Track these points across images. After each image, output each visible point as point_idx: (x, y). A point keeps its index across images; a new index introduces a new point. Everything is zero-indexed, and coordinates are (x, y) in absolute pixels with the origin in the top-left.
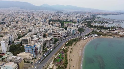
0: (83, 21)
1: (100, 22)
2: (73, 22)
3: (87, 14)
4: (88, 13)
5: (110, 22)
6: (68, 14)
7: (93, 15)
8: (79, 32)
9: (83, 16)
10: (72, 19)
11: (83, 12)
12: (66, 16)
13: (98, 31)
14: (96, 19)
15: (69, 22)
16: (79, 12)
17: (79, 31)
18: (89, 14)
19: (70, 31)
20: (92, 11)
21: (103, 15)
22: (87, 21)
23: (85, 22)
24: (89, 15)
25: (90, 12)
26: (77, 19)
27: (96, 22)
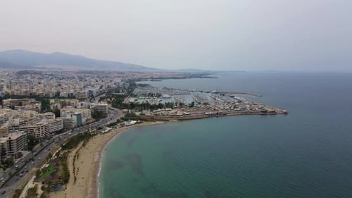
0: (104, 95)
1: (145, 95)
2: (77, 97)
3: (115, 77)
4: (116, 75)
5: (165, 96)
6: (60, 77)
7: (130, 81)
8: (94, 120)
9: (103, 84)
10: (72, 91)
11: (102, 72)
12: (54, 82)
13: (138, 114)
14: (136, 89)
15: (63, 98)
16: (91, 72)
17: (93, 116)
18: (119, 77)
19: (70, 118)
20: (128, 70)
21: (153, 79)
22: (113, 96)
23: (109, 97)
24: (118, 80)
25: (123, 73)
26: (87, 90)
27: (135, 96)
